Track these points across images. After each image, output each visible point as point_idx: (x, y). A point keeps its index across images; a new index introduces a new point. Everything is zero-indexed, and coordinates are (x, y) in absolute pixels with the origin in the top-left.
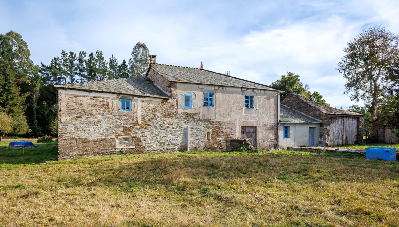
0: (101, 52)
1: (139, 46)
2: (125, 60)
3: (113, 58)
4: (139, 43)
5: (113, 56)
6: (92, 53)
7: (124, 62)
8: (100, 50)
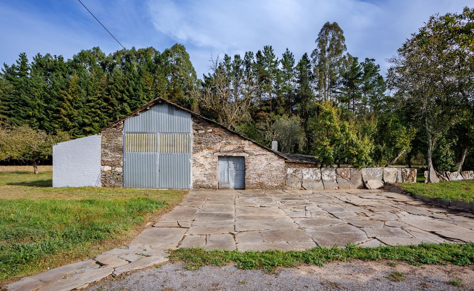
0: (271, 47)
1: (328, 27)
2: (306, 53)
3: (287, 53)
4: (328, 23)
5: (287, 49)
6: (259, 51)
7: (305, 57)
8: (269, 45)
